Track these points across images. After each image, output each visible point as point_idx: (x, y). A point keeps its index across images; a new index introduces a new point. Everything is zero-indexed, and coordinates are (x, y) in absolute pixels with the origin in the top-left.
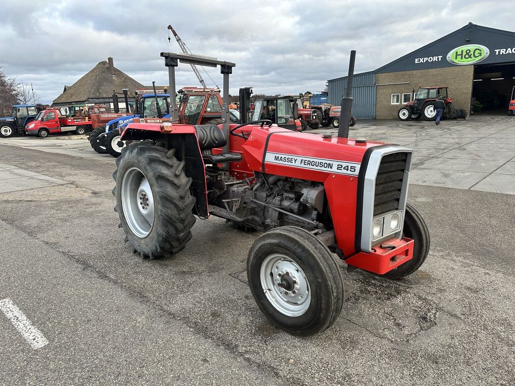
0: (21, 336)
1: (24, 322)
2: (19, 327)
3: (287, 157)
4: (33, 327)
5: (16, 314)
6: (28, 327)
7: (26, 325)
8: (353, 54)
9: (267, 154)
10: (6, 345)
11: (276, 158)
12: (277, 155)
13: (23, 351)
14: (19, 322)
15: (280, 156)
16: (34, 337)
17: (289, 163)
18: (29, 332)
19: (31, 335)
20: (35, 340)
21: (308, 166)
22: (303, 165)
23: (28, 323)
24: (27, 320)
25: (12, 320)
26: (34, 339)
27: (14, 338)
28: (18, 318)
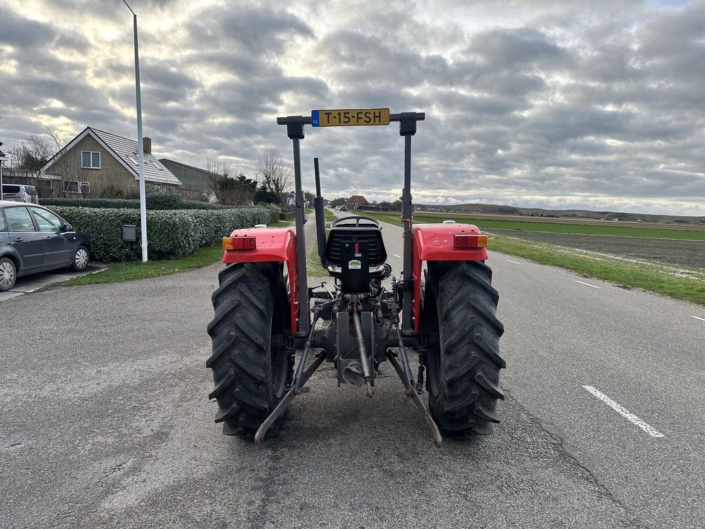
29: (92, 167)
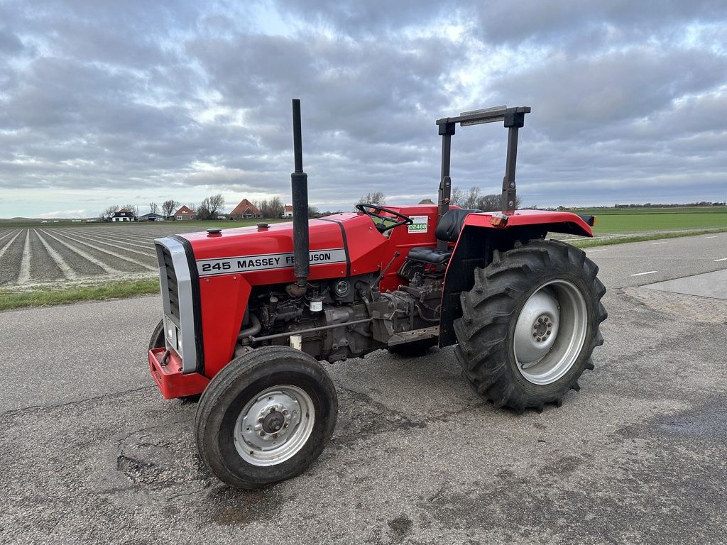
8: (296, 104)
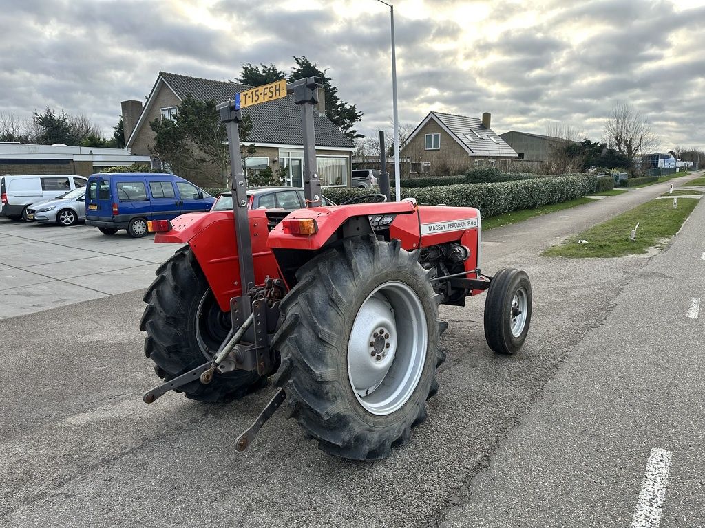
0: (671, 475)
1: (649, 488)
2: (662, 485)
3: (437, 225)
4: (649, 475)
5: (646, 508)
6: (653, 477)
7: (651, 482)
9: (422, 227)
10: (695, 478)
11: (430, 229)
12: (430, 226)
13: (683, 460)
14: (656, 493)
15: (432, 225)
16: (660, 463)
17: (441, 230)
18: (657, 471)
19: (659, 467)
20: (661, 459)
21: (453, 229)
22: (450, 229)
23: (647, 483)
24: (644, 488)
25: (660, 503)
26: (661, 461)
27: (679, 478)
28: (650, 501)
29: (433, 148)
